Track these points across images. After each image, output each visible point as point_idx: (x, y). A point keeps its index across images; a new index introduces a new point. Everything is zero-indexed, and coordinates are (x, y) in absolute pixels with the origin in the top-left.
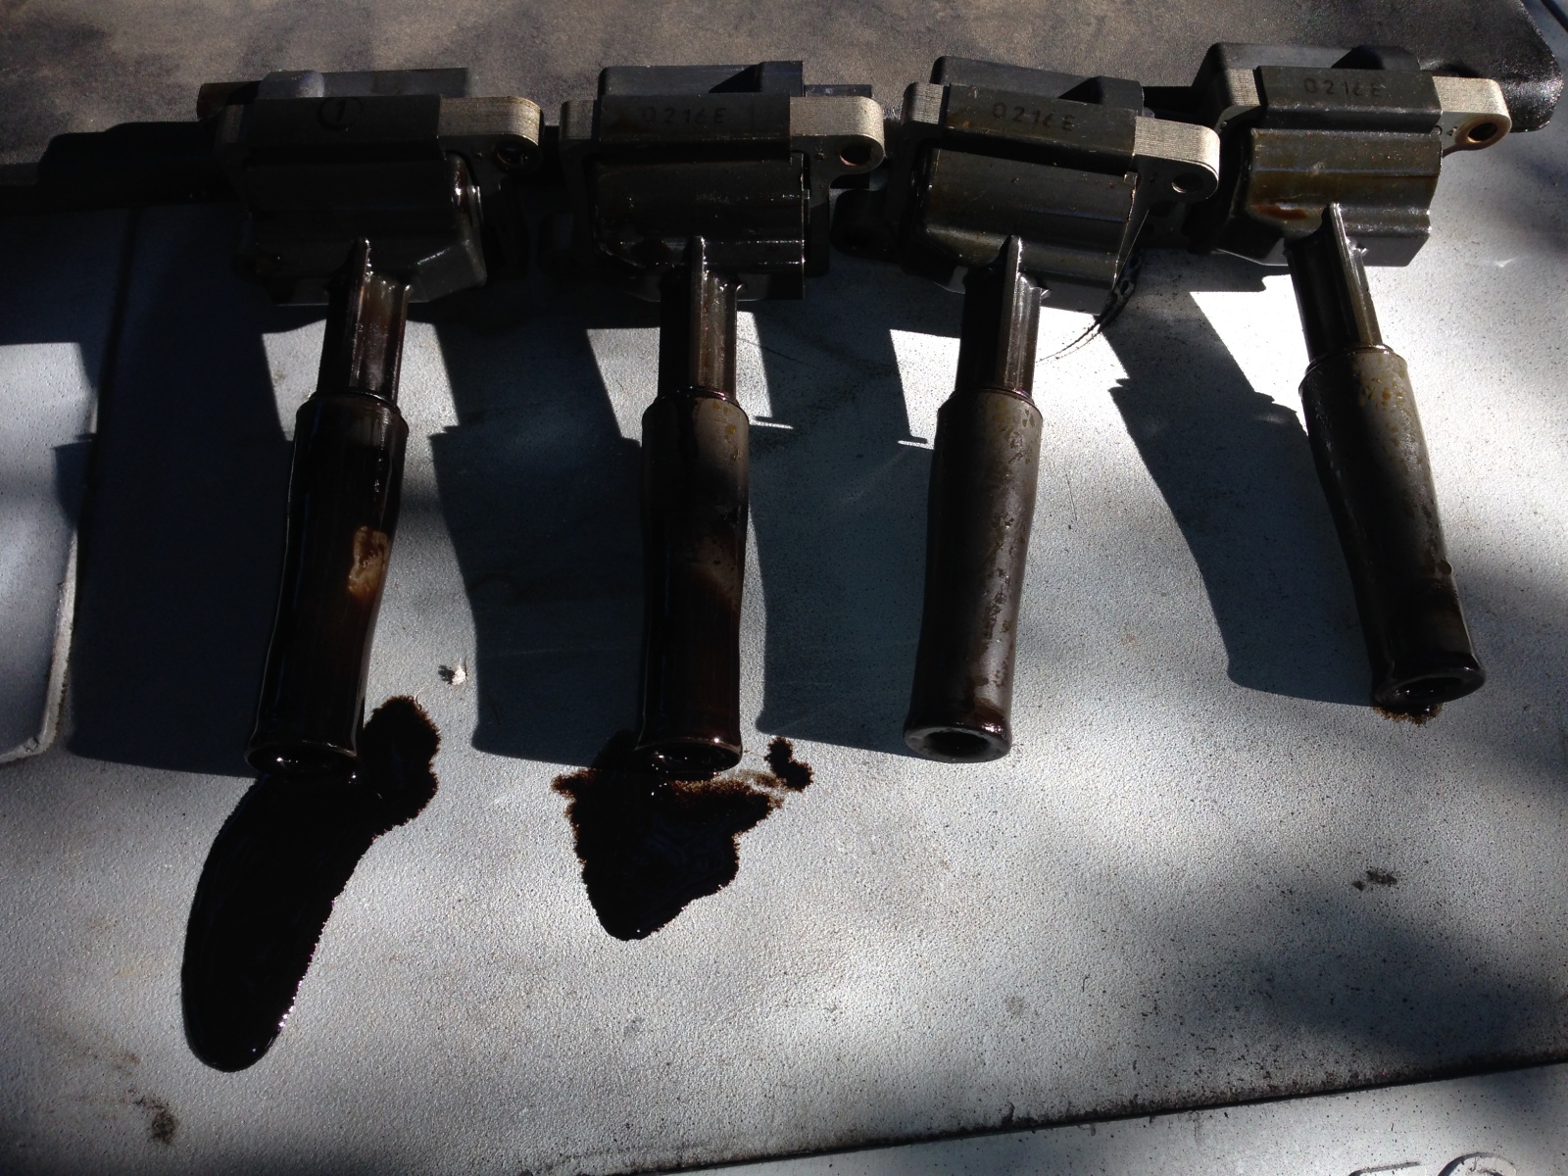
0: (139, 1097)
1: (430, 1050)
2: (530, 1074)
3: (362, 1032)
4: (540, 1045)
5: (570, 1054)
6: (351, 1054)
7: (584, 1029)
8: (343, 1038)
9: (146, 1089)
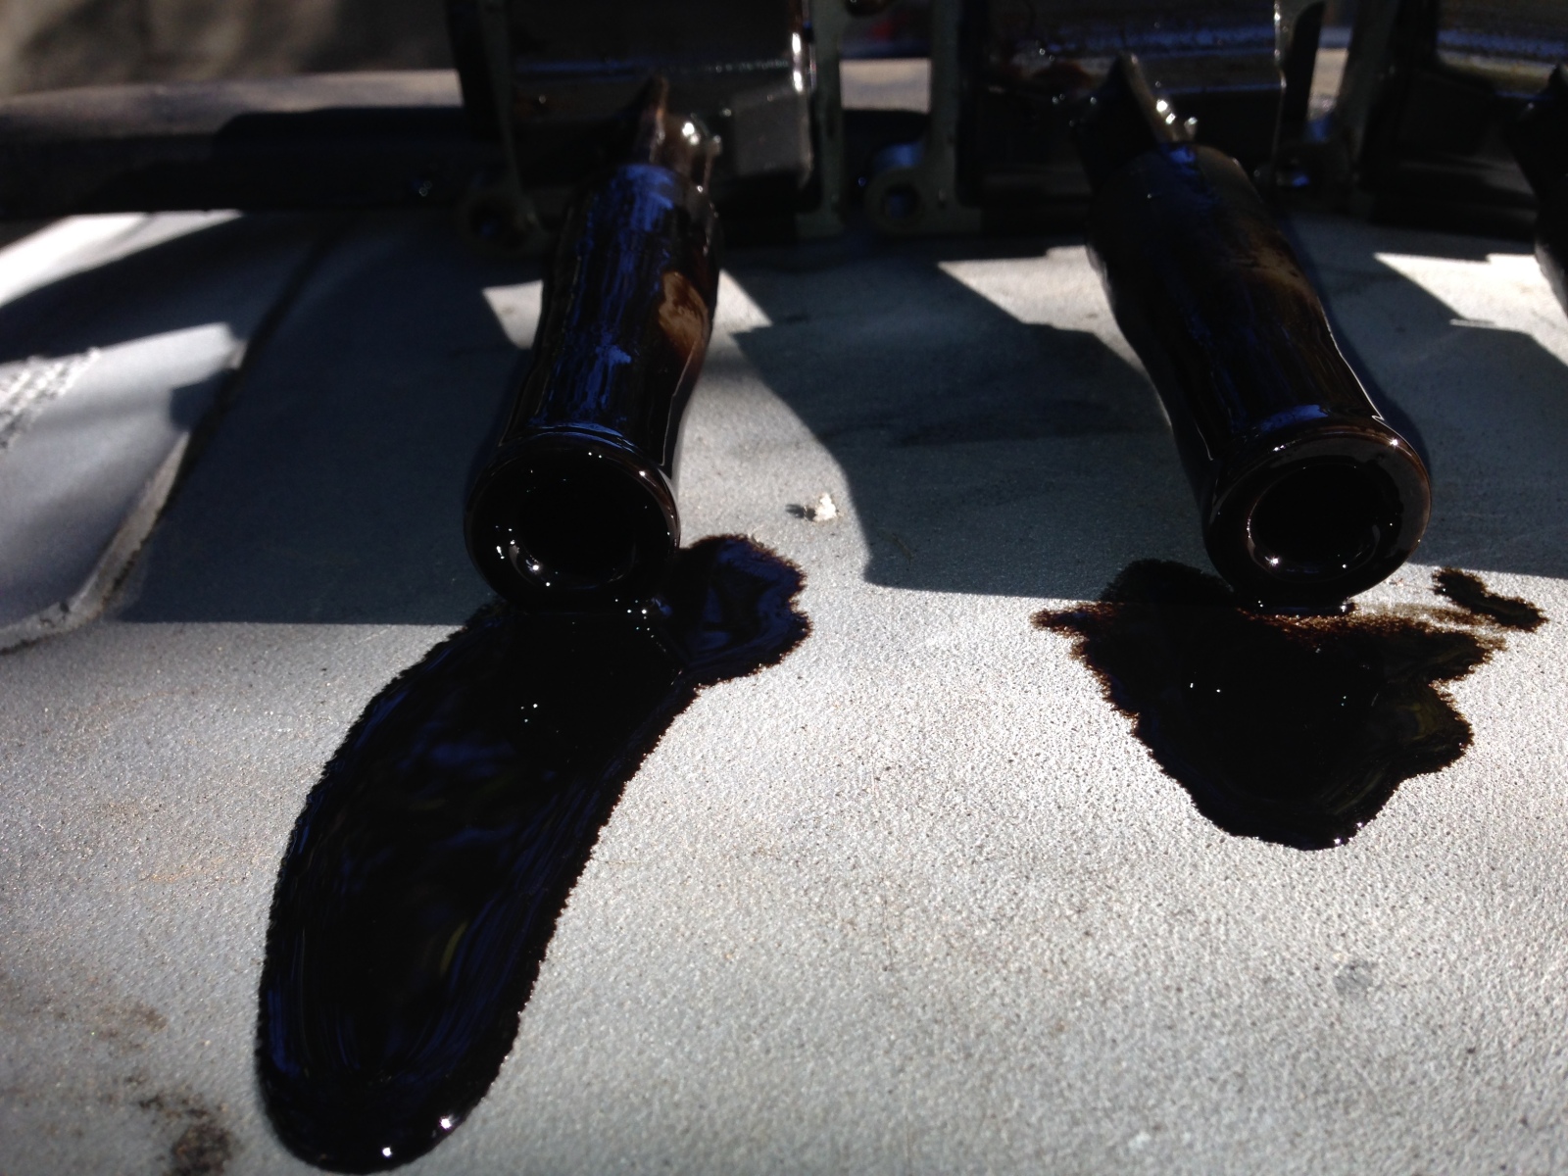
0: (149, 1091)
1: (872, 1007)
2: (1131, 1059)
3: (704, 974)
4: (1139, 1004)
5: (1218, 1023)
6: (682, 1014)
7: (1235, 977)
8: (658, 983)
9: (171, 1076)
